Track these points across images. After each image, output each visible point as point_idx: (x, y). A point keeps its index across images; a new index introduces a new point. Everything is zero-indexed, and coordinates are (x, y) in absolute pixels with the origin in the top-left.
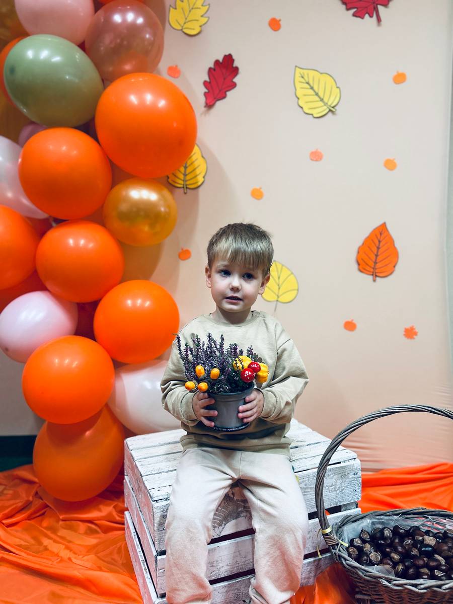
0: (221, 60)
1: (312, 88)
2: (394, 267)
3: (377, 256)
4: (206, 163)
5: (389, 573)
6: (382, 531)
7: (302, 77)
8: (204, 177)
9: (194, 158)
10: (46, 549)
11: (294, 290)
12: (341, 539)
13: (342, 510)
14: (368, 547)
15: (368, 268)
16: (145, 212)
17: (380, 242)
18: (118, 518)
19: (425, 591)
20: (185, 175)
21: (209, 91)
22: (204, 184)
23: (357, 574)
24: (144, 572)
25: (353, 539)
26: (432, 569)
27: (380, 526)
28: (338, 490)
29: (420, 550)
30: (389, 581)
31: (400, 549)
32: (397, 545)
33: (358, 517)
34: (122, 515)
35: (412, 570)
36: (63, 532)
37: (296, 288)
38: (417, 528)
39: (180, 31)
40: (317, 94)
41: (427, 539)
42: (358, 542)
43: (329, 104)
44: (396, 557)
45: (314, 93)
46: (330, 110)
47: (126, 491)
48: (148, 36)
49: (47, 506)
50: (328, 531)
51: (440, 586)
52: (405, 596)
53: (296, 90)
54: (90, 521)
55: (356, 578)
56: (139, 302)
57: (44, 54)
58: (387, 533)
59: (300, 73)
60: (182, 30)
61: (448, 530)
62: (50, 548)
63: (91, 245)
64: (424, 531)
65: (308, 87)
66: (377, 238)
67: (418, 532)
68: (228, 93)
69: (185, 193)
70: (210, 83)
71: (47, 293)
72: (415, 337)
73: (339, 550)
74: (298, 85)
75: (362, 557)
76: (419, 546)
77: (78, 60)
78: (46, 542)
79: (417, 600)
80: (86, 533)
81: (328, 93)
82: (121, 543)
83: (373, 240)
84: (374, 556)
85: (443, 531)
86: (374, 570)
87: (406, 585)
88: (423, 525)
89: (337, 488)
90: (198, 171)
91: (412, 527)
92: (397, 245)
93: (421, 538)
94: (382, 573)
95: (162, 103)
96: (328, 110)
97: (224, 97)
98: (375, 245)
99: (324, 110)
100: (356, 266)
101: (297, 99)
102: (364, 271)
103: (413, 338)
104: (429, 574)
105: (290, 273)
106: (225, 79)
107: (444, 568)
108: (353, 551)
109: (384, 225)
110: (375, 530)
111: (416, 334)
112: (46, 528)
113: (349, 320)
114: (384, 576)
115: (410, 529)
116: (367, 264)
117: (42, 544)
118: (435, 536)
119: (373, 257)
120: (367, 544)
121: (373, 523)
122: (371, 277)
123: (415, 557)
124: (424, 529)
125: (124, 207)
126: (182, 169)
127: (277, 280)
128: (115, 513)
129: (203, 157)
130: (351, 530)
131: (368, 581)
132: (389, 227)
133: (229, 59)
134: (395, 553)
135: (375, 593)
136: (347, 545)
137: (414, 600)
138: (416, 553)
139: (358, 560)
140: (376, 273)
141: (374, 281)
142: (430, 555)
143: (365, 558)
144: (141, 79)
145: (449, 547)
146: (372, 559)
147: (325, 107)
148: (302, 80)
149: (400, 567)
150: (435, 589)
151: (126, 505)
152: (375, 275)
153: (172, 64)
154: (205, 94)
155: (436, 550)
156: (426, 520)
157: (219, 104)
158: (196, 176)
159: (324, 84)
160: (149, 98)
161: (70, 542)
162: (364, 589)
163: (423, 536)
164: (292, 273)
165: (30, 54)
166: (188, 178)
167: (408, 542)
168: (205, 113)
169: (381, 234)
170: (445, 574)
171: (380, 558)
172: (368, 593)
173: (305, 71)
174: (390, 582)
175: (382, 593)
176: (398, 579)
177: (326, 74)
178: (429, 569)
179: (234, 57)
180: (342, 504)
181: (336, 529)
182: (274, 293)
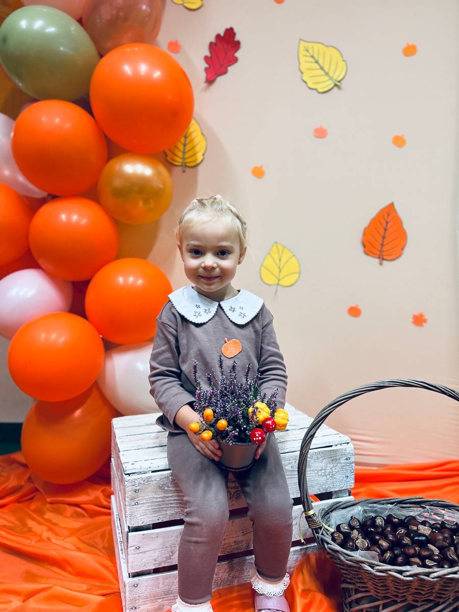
0: (222, 34)
1: (317, 62)
2: (403, 249)
3: (384, 238)
4: (206, 140)
5: (373, 558)
6: (373, 519)
7: (307, 51)
8: (203, 155)
9: (194, 135)
10: (30, 530)
11: (294, 273)
12: (328, 525)
13: (334, 497)
14: (355, 533)
15: (374, 251)
16: (140, 187)
17: (387, 223)
18: (105, 503)
19: (411, 579)
20: (184, 153)
21: (210, 68)
22: (204, 161)
23: (339, 559)
24: (120, 552)
25: (340, 524)
26: (423, 559)
27: (373, 515)
28: (328, 475)
29: (412, 539)
30: (372, 566)
31: (390, 537)
32: (388, 533)
33: (349, 504)
34: (108, 500)
35: (400, 558)
36: (49, 515)
37: (298, 271)
38: (413, 518)
39: (181, 6)
40: (322, 68)
41: (421, 528)
42: (345, 528)
43: (335, 78)
44: (384, 544)
45: (319, 67)
46: (336, 85)
47: (112, 473)
48: (144, 7)
49: (36, 490)
50: (311, 513)
51: (428, 574)
52: (391, 585)
53: (300, 63)
54: (77, 505)
55: (339, 564)
56: (131, 279)
57: (38, 24)
58: (379, 521)
59: (305, 47)
60: (183, 4)
61: (446, 520)
62: (34, 530)
63: (84, 221)
64: (421, 521)
65: (313, 60)
66: (384, 218)
67: (413, 521)
68: (230, 69)
69: (184, 172)
70: (211, 58)
71: (40, 271)
72: (424, 324)
73: (322, 534)
74: (302, 59)
75: (348, 543)
76: (412, 535)
77: (73, 32)
78: (31, 523)
79: (403, 589)
80: (72, 516)
81: (333, 68)
82: (105, 528)
83: (380, 222)
84: (360, 542)
85: (440, 522)
86: (357, 555)
87: (390, 571)
88: (419, 515)
89: (327, 473)
90: (197, 149)
91: (406, 517)
92: (405, 226)
93: (415, 528)
94: (366, 558)
95: (157, 74)
96: (333, 85)
97: (225, 72)
98: (382, 226)
99: (330, 84)
100: (361, 248)
101: (301, 74)
102: (369, 253)
103: (423, 326)
104: (421, 564)
105: (291, 255)
106: (226, 54)
107: (437, 558)
108: (339, 536)
109: (392, 206)
110: (366, 517)
111: (425, 321)
112: (32, 511)
113: (354, 305)
114: (366, 560)
115: (405, 519)
116: (373, 247)
117: (27, 525)
118: (432, 526)
119: (380, 239)
120: (355, 530)
121: (365, 511)
122: (377, 261)
123: (406, 545)
124: (421, 519)
125: (118, 183)
126: (181, 147)
127: (278, 261)
128: (102, 498)
129: (203, 134)
130: (340, 517)
131: (351, 566)
132: (397, 207)
133: (230, 32)
134: (383, 540)
135: (358, 581)
136: (332, 530)
137: (400, 589)
138: (407, 542)
139: (343, 545)
140: (383, 255)
141: (381, 264)
142: (422, 545)
143: (351, 544)
144: (137, 49)
145: (445, 538)
146: (359, 545)
147: (331, 82)
148: (307, 54)
149: (388, 555)
150: (422, 577)
151: (112, 489)
152: (382, 258)
153: (173, 39)
154: (206, 70)
155: (430, 540)
156: (423, 510)
157: (220, 80)
158: (195, 154)
159: (330, 58)
160: (143, 68)
161: (55, 524)
162: (349, 577)
163: (417, 526)
164: (294, 255)
165: (23, 24)
166: (187, 155)
167: (402, 531)
168: (206, 89)
169: (388, 215)
170: (435, 563)
171: (367, 545)
172: (352, 582)
173: (310, 45)
174: (373, 568)
175: (365, 581)
176: (382, 564)
177: (333, 47)
178: (419, 558)
179: (236, 30)
180: (332, 490)
181: (323, 514)
182: (275, 276)
